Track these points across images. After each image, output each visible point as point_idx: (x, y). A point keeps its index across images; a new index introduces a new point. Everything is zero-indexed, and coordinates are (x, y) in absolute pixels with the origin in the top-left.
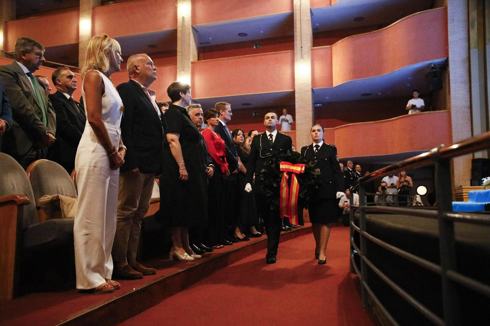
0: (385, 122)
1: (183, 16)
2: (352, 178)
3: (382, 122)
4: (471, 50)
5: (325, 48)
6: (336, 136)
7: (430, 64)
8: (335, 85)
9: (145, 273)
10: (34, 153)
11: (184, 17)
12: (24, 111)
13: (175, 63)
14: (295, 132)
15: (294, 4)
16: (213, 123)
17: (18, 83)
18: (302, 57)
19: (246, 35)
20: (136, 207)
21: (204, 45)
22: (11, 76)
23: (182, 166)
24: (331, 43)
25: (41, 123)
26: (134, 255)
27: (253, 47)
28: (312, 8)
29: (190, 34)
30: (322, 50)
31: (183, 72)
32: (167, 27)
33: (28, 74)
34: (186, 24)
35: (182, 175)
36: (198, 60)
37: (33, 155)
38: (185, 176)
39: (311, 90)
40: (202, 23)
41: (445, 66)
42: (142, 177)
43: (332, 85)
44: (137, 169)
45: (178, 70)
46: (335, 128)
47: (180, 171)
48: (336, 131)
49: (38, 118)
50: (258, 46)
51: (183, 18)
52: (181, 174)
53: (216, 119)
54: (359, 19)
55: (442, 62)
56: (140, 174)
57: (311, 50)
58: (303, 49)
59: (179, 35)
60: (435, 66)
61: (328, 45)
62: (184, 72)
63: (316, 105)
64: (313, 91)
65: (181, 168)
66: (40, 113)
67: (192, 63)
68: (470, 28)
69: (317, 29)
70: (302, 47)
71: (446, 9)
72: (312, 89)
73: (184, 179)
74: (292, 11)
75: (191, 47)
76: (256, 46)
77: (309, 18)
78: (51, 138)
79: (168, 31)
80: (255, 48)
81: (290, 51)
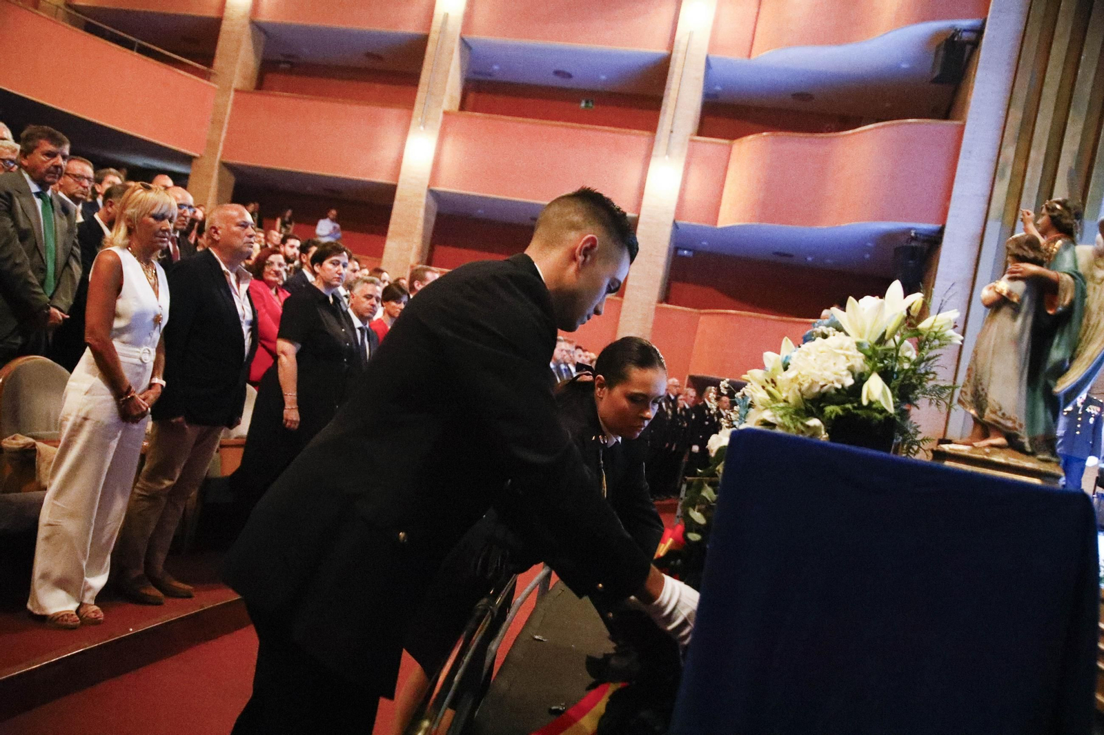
0: (800, 323)
1: (446, 12)
2: (707, 423)
3: (794, 322)
4: (989, 223)
5: (720, 144)
6: (701, 327)
7: (910, 229)
8: (720, 225)
9: (171, 593)
10: (19, 341)
11: (448, 14)
13: (410, 104)
14: (621, 302)
15: (677, 37)
16: (392, 311)
17: (10, 211)
18: (668, 152)
19: (569, 76)
20: (172, 480)
21: (480, 77)
23: (290, 403)
24: (734, 135)
25: (41, 291)
26: (161, 557)
27: (580, 102)
28: (710, 56)
29: (453, 51)
30: (712, 146)
31: (422, 128)
32: (410, 28)
34: (450, 28)
35: (287, 420)
36: (463, 107)
37: (16, 344)
38: (295, 422)
39: (670, 222)
40: (482, 36)
41: (934, 241)
42: (191, 432)
43: (716, 222)
44: (180, 419)
45: (414, 122)
46: (702, 311)
47: (285, 411)
48: (702, 318)
49: (35, 281)
50: (590, 105)
51: (446, 16)
52: (285, 416)
53: (399, 306)
54: (803, 96)
55: (933, 232)
56: (187, 427)
57: (692, 141)
58: (673, 135)
59: (430, 48)
60: (917, 237)
61: (724, 138)
62: (424, 127)
63: (680, 252)
64: (675, 225)
65: (288, 406)
66: (43, 270)
67: (446, 113)
68: (997, 178)
69: (716, 95)
70: (672, 132)
71: (963, 127)
72: (674, 221)
73: (290, 426)
74: (669, 52)
75: (450, 79)
76: (587, 102)
77: (700, 73)
78: (55, 317)
79: (405, 36)
80: (583, 105)
81: (647, 133)
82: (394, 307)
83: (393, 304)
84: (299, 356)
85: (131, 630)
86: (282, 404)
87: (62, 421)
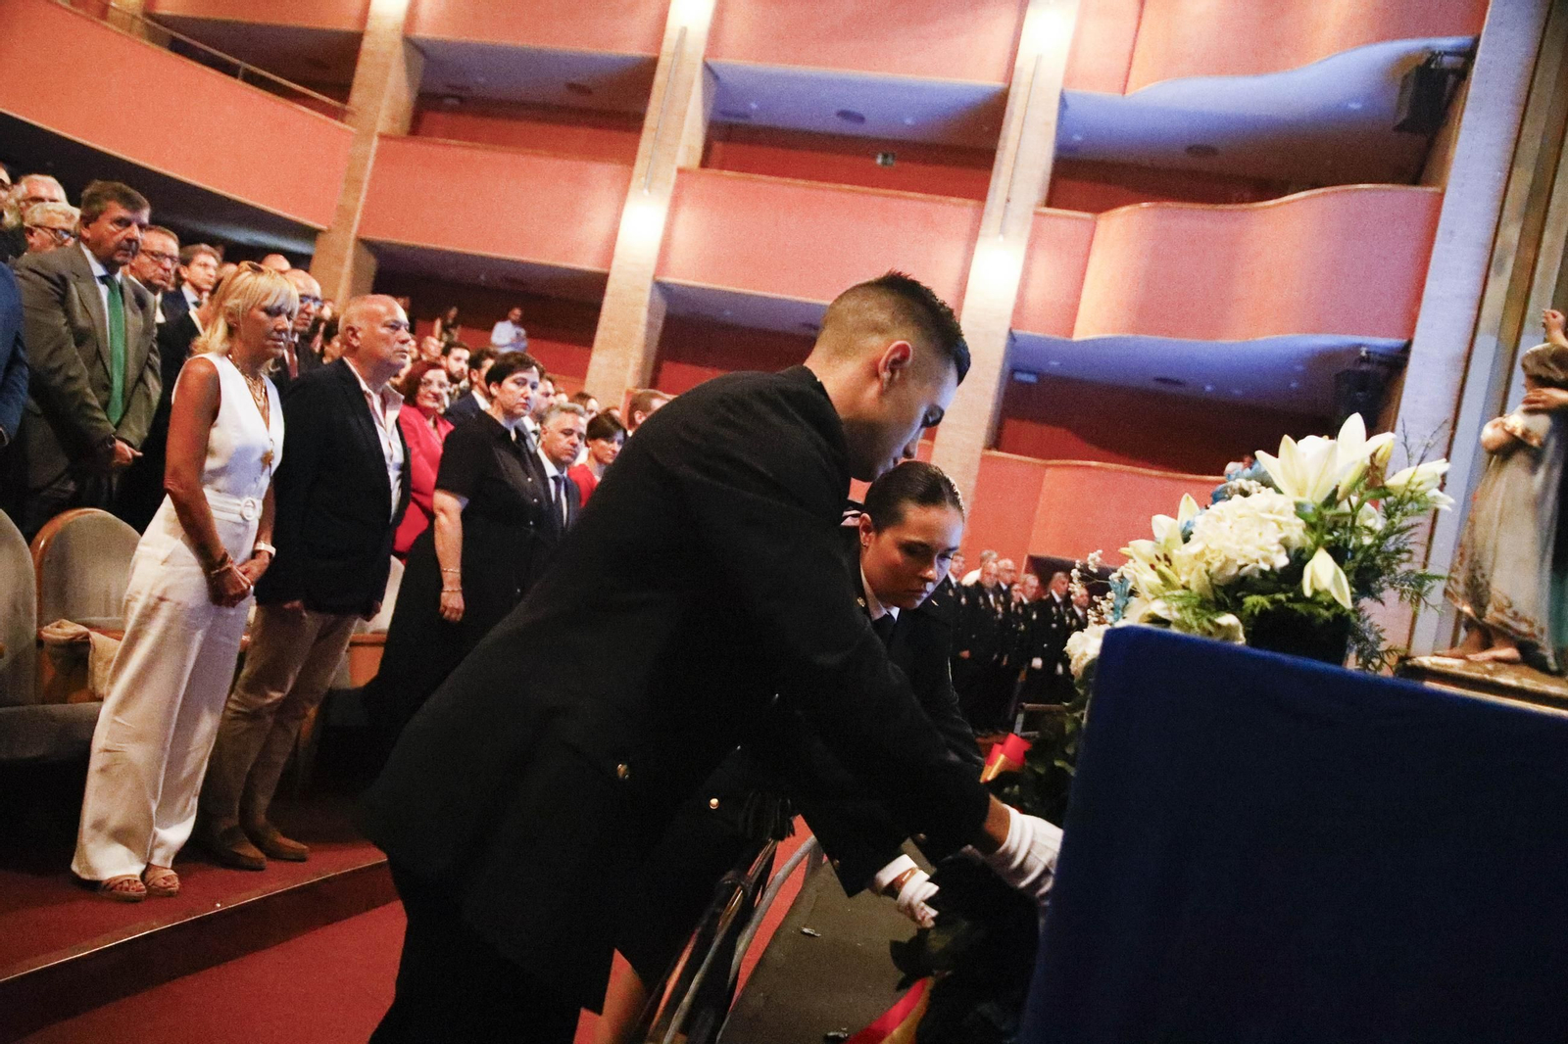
0: (1190, 481)
1: (684, 25)
2: (1054, 626)
3: (1186, 480)
4: (1479, 339)
5: (1077, 218)
6: (1047, 484)
7: (1361, 345)
8: (1077, 337)
9: (275, 854)
10: (71, 486)
11: (686, 28)
12: (58, 379)
13: (629, 158)
14: (932, 447)
15: (1018, 64)
16: (601, 454)
17: (63, 301)
18: (1002, 231)
19: (861, 119)
20: (281, 691)
21: (734, 120)
22: (47, 284)
23: (451, 583)
24: (1100, 205)
25: (102, 416)
26: (263, 801)
27: (874, 157)
28: (1066, 91)
29: (692, 82)
30: (1068, 221)
31: (646, 192)
32: (632, 48)
33: (103, 279)
34: (689, 49)
35: (446, 608)
36: (705, 163)
37: (65, 492)
38: (458, 611)
39: (1005, 332)
40: (735, 60)
41: (1395, 363)
42: (311, 622)
43: (1071, 331)
44: (297, 603)
45: (634, 183)
46: (1050, 462)
47: (444, 594)
48: (1049, 472)
49: (95, 403)
50: (890, 160)
51: (684, 32)
53: (611, 445)
54: (1201, 150)
55: (1391, 349)
56: (305, 614)
57: (1036, 214)
58: (1011, 205)
59: (659, 78)
60: (1368, 358)
61: (1086, 210)
62: (650, 192)
63: (1019, 376)
64: (1012, 337)
65: (447, 588)
66: (107, 387)
67: (681, 171)
68: (1492, 273)
69: (1073, 149)
70: (1008, 201)
71: (1442, 195)
72: (1011, 332)
73: (449, 617)
74: (1006, 85)
75: (687, 123)
76: (885, 156)
77: (1053, 117)
78: (122, 454)
79: (625, 59)
80: (879, 161)
81: (971, 202)
82: (603, 448)
83: (603, 443)
84: (465, 516)
85: (219, 905)
86: (440, 586)
87: (128, 601)
